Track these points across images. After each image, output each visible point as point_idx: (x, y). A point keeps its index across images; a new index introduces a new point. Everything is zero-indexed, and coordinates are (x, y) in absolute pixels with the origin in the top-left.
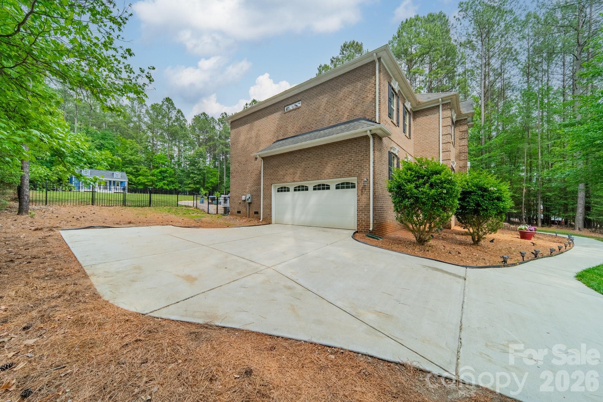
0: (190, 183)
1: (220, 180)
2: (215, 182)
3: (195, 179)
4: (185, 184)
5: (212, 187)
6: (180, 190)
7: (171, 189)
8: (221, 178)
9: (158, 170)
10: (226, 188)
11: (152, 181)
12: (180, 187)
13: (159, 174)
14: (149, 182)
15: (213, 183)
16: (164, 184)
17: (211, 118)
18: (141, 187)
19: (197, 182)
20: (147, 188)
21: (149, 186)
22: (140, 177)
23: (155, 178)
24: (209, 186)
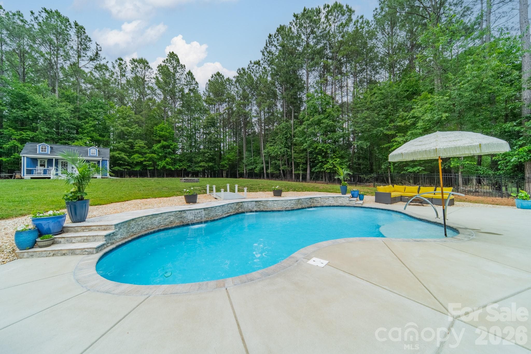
0: (201, 161)
1: (239, 156)
2: (232, 158)
3: (206, 155)
4: (197, 163)
5: (229, 165)
6: (190, 170)
7: (177, 170)
8: (241, 153)
9: (159, 145)
10: (246, 166)
11: (151, 159)
12: (190, 166)
13: (160, 150)
14: (148, 161)
15: (231, 160)
16: (167, 163)
17: (227, 79)
18: (138, 169)
19: (210, 158)
20: (146, 169)
21: (149, 166)
22: (136, 156)
23: (155, 156)
24: (226, 164)
